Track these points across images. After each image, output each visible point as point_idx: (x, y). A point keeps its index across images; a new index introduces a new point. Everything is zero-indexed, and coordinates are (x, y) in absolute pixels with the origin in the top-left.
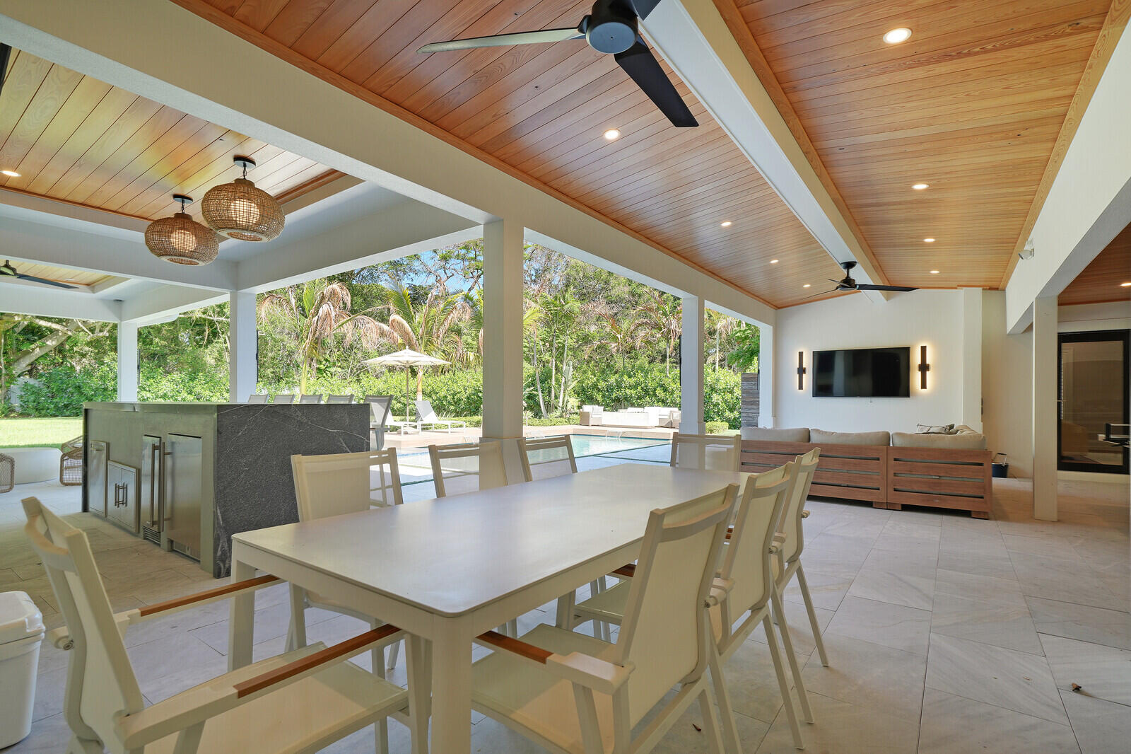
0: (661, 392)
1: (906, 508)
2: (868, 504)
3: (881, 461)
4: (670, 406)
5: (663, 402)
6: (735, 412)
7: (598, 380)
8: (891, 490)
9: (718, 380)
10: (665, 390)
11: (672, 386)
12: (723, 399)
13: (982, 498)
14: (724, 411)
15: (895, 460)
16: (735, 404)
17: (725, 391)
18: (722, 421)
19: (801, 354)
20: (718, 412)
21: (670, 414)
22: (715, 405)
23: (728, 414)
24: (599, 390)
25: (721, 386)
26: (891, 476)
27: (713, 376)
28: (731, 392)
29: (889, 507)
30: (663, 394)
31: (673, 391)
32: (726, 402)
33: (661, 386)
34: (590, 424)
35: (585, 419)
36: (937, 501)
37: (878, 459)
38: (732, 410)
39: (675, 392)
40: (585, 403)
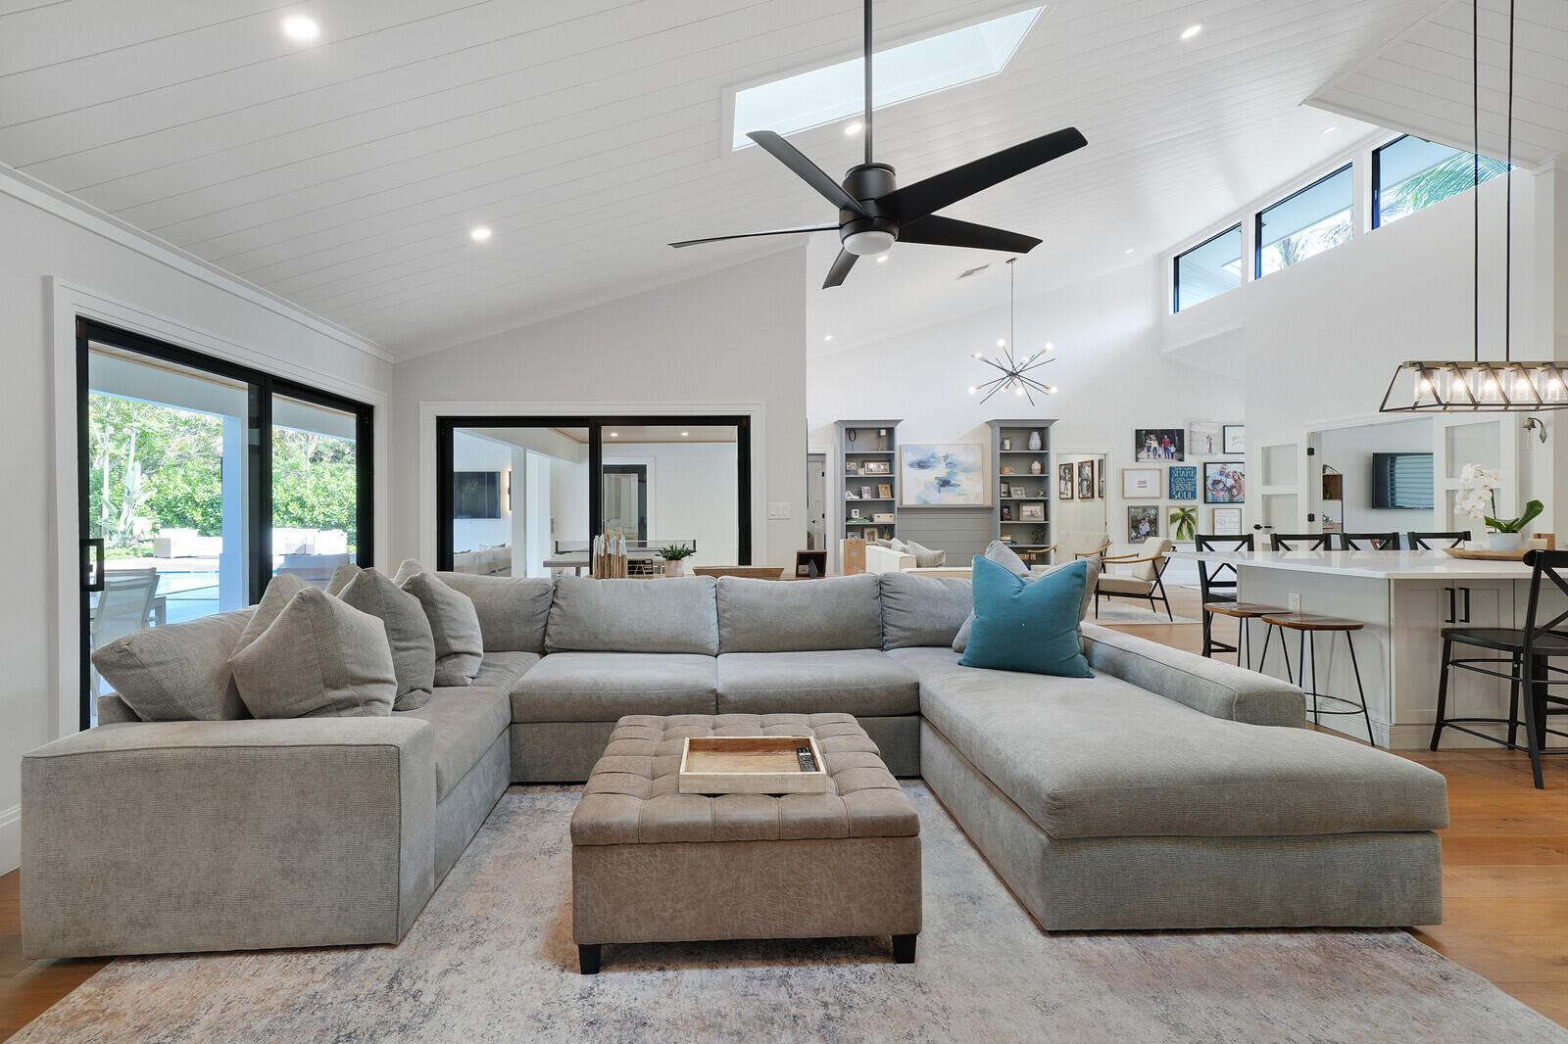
0: (297, 507)
5: (300, 520)
10: (303, 505)
11: (311, 500)
24: (197, 505)
30: (300, 511)
31: (313, 507)
33: (297, 499)
34: (172, 556)
35: (163, 548)
40: (167, 524)
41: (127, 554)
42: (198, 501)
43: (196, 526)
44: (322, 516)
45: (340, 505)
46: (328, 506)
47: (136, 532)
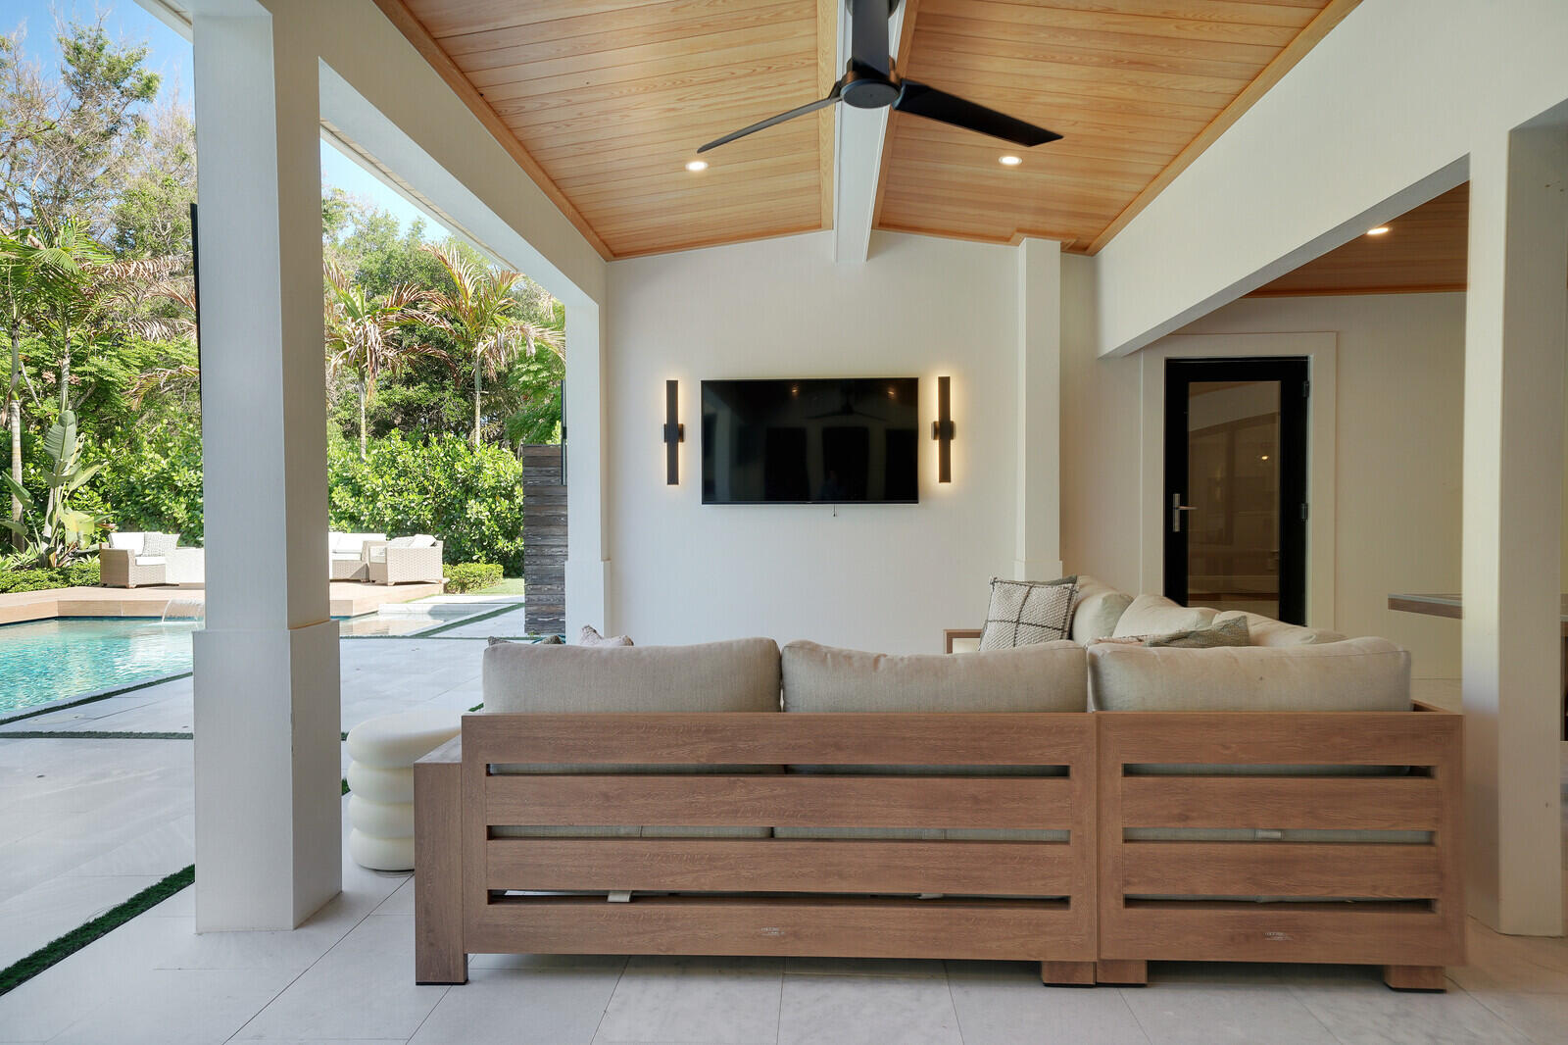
0: (347, 496)
1: (1162, 972)
2: (1026, 970)
3: (1076, 780)
4: (368, 530)
5: (353, 519)
6: (518, 540)
7: (173, 465)
8: (1113, 903)
9: (479, 469)
10: (357, 492)
11: (374, 482)
12: (491, 511)
13: (1425, 905)
14: (493, 538)
15: (1129, 771)
16: (516, 523)
17: (496, 492)
18: (490, 561)
19: (672, 387)
20: (482, 540)
21: (364, 548)
22: (472, 525)
23: (502, 544)
24: (178, 492)
25: (487, 481)
26: (1114, 844)
27: (467, 460)
28: (510, 496)
29: (1105, 977)
30: (351, 502)
31: (374, 496)
32: (497, 518)
33: (348, 481)
34: (132, 582)
35: (114, 569)
36: (1280, 936)
37: (1063, 772)
38: (510, 536)
39: (381, 497)
40: (127, 525)
41: (51, 579)
42: (180, 484)
43: (177, 527)
44: (389, 511)
45: (420, 493)
46: (401, 493)
47: (70, 539)
